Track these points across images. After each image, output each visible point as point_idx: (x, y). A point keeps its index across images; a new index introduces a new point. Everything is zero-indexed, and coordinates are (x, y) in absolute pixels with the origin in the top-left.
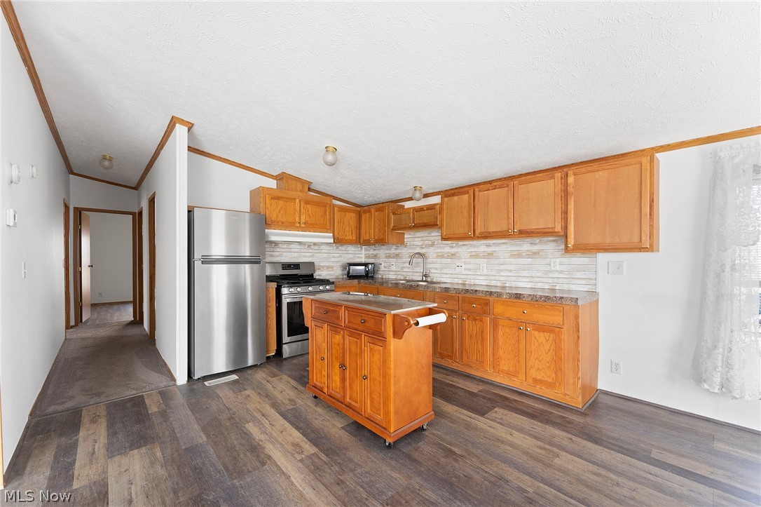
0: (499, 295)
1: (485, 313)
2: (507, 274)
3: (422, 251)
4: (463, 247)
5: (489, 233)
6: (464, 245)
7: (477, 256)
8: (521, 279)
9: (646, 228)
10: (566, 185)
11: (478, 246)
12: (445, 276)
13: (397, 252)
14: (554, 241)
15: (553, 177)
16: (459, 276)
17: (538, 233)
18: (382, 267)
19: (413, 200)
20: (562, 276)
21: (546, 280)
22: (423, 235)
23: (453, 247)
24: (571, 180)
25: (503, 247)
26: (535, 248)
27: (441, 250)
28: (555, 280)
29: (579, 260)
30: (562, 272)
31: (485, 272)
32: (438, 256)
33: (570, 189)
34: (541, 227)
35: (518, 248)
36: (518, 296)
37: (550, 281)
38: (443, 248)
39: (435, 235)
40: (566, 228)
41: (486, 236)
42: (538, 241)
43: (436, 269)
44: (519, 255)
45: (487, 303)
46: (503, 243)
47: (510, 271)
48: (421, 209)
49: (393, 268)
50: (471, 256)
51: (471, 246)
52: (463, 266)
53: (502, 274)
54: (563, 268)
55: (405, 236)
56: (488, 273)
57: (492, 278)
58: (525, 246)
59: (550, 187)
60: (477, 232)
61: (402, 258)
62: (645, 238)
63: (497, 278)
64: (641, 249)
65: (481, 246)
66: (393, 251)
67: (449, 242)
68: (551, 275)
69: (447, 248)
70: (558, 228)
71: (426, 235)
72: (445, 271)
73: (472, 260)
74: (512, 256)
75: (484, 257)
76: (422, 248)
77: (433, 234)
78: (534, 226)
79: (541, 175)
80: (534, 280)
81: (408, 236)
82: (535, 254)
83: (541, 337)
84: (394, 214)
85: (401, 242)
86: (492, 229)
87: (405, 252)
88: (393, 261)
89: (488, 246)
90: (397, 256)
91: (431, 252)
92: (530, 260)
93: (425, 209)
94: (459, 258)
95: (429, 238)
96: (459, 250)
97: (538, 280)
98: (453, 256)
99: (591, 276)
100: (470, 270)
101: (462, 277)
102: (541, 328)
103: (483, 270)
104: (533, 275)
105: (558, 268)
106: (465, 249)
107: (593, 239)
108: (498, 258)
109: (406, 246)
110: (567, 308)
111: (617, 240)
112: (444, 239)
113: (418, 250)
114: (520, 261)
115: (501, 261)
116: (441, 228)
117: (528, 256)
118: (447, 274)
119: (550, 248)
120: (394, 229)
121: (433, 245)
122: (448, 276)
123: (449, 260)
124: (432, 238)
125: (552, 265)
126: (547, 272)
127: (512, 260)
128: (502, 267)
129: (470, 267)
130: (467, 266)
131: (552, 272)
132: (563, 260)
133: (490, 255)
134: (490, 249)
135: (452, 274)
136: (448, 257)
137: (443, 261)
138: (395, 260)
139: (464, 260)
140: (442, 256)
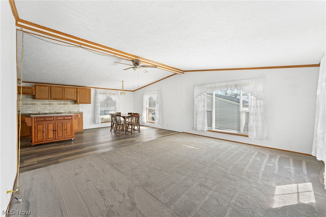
2: (57, 109)
4: (38, 101)
5: (57, 98)
7: (45, 104)
8: (61, 110)
9: (90, 100)
11: (45, 102)
12: (29, 111)
15: (74, 89)
24: (78, 90)
25: (55, 102)
26: (65, 103)
30: (72, 108)
31: (48, 109)
33: (78, 92)
34: (72, 98)
35: (60, 102)
37: (69, 110)
41: (55, 99)
44: (61, 104)
50: (42, 104)
51: (42, 101)
52: (39, 107)
54: (72, 107)
56: (50, 109)
58: (62, 102)
60: (52, 98)
63: (53, 110)
65: (47, 102)
72: (29, 109)
75: (48, 105)
78: (70, 98)
82: (65, 104)
89: (49, 101)
92: (64, 105)
94: (37, 105)
96: (37, 102)
98: (33, 104)
101: (38, 111)
104: (65, 109)
105: (71, 107)
107: (82, 101)
108: (54, 105)
111: (86, 102)
112: (36, 99)
114: (61, 105)
117: (63, 104)
119: (69, 102)
122: (31, 111)
126: (68, 108)
127: (58, 105)
128: (55, 107)
129: (42, 107)
130: (40, 107)
131: (70, 108)
132: (72, 105)
133: (50, 104)
134: (50, 103)
135: (33, 110)
136: (30, 105)
137: (28, 106)
139: (39, 105)
140: (27, 104)
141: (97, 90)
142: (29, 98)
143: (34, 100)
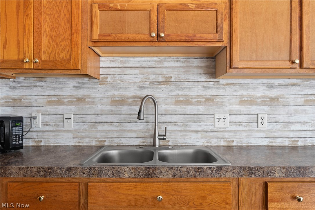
2: (299, 127)
7: (252, 102)
11: (254, 87)
12: (194, 135)
13: (81, 93)
16: (220, 135)
18: (38, 125)
22: (144, 64)
23: (208, 87)
25: (294, 90)
27: (186, 92)
31: (266, 126)
32: (177, 101)
38: (189, 88)
43: (175, 124)
46: (294, 84)
47: (305, 123)
50: (242, 103)
51: (242, 86)
55: (102, 64)
56: (271, 128)
57: (276, 134)
61: (93, 105)
65: (259, 88)
66: (69, 90)
71: (152, 64)
72: (193, 127)
73: (244, 109)
74: (307, 102)
75: (264, 103)
76: (144, 87)
77: (166, 64)
87: (100, 95)
88: (70, 112)
89: (270, 86)
90: (80, 101)
91: (162, 95)
94: (221, 105)
95: (158, 71)
96: (220, 92)
98: (209, 101)
100: (240, 124)
101: (227, 135)
103: (263, 123)
106: (229, 92)
108: (285, 105)
109: (103, 83)
113: (133, 91)
115: (292, 109)
118: (197, 132)
121: (167, 82)
122: (199, 135)
123: (201, 109)
124: (165, 71)
128: (293, 118)
129: (239, 118)
130: (235, 118)
133: (273, 101)
134: (274, 92)
135: (206, 131)
136: (199, 104)
137: (190, 109)
138: (73, 108)
139: (228, 108)
140: (187, 102)
142: (196, 71)
143: (212, 82)
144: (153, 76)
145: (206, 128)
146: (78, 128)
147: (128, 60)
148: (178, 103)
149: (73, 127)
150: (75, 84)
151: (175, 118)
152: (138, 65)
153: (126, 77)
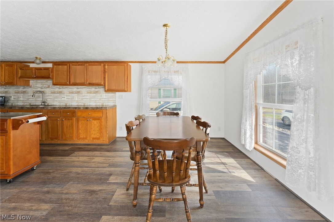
0: (79, 108)
1: (73, 116)
3: (42, 90)
4: (66, 89)
5: (76, 83)
6: (66, 88)
7: (72, 93)
8: (91, 102)
9: (126, 85)
10: (105, 68)
11: (73, 89)
12: (56, 102)
13: (24, 90)
14: (103, 87)
15: (101, 65)
16: (64, 102)
17: (96, 84)
18: (12, 99)
19: (34, 63)
20: (106, 100)
21: (100, 102)
22: (42, 82)
23: (60, 88)
24: (106, 67)
25: (84, 89)
26: (97, 90)
27: (54, 90)
28: (103, 102)
29: (110, 94)
30: (106, 99)
31: (76, 99)
32: (51, 92)
33: (106, 70)
34: (97, 82)
35: (90, 90)
36: (87, 108)
37: (102, 102)
38: (55, 89)
39: (50, 82)
40: (105, 83)
41: (75, 84)
42: (97, 87)
43: (51, 99)
44: (91, 93)
45: (74, 112)
47: (87, 99)
48: (40, 69)
49: (22, 99)
50: (70, 93)
51: (70, 88)
52: (66, 97)
53: (84, 100)
54: (106, 97)
55: (30, 82)
56: (78, 100)
57: (79, 102)
58: (93, 89)
59: (100, 68)
60: (71, 82)
61: (28, 93)
62: (126, 88)
63: (82, 102)
64: (125, 91)
65: (75, 89)
66: (21, 89)
67: (58, 86)
68: (102, 100)
69: (57, 89)
70: (102, 83)
71: (44, 82)
72: (56, 100)
73: (70, 95)
74: (88, 93)
75: (76, 93)
76: (42, 88)
77: (48, 82)
78: (94, 82)
79: (97, 63)
80: (96, 102)
81: (32, 82)
82: (97, 92)
83: (95, 122)
84: (21, 69)
85: (27, 85)
86: (78, 82)
87: (30, 90)
88: (21, 95)
89: (78, 88)
90: (24, 92)
91: (48, 91)
92: (95, 95)
93: (43, 69)
94: (64, 94)
95: (46, 84)
96: (64, 90)
97: (97, 102)
98: (60, 92)
99: (114, 100)
100: (69, 99)
102: (95, 119)
104: (96, 100)
105: (104, 97)
106: (66, 90)
107: (113, 88)
108: (82, 93)
109: (31, 87)
110: (104, 111)
111: (119, 88)
112: (54, 84)
113: (39, 89)
114: (91, 95)
115: (83, 95)
116: (52, 79)
117: (94, 93)
119: (101, 90)
120: (21, 77)
121: (49, 87)
122: (58, 102)
123: (58, 94)
124: (48, 84)
125: (102, 96)
126: (100, 99)
127: (88, 94)
128: (84, 97)
129: (69, 97)
130: (68, 97)
131: (103, 99)
132: (106, 94)
133: (78, 92)
134: (79, 90)
135: (60, 101)
136: (58, 93)
137: (55, 95)
138: (22, 94)
139: (66, 94)
140: (54, 93)
141: (143, 67)
144: (45, 85)
145: (59, 100)
146: (23, 100)
147: (37, 81)
148: (52, 93)
149: (22, 100)
150: (23, 87)
151: (51, 97)
152: (41, 82)
153: (37, 85)
